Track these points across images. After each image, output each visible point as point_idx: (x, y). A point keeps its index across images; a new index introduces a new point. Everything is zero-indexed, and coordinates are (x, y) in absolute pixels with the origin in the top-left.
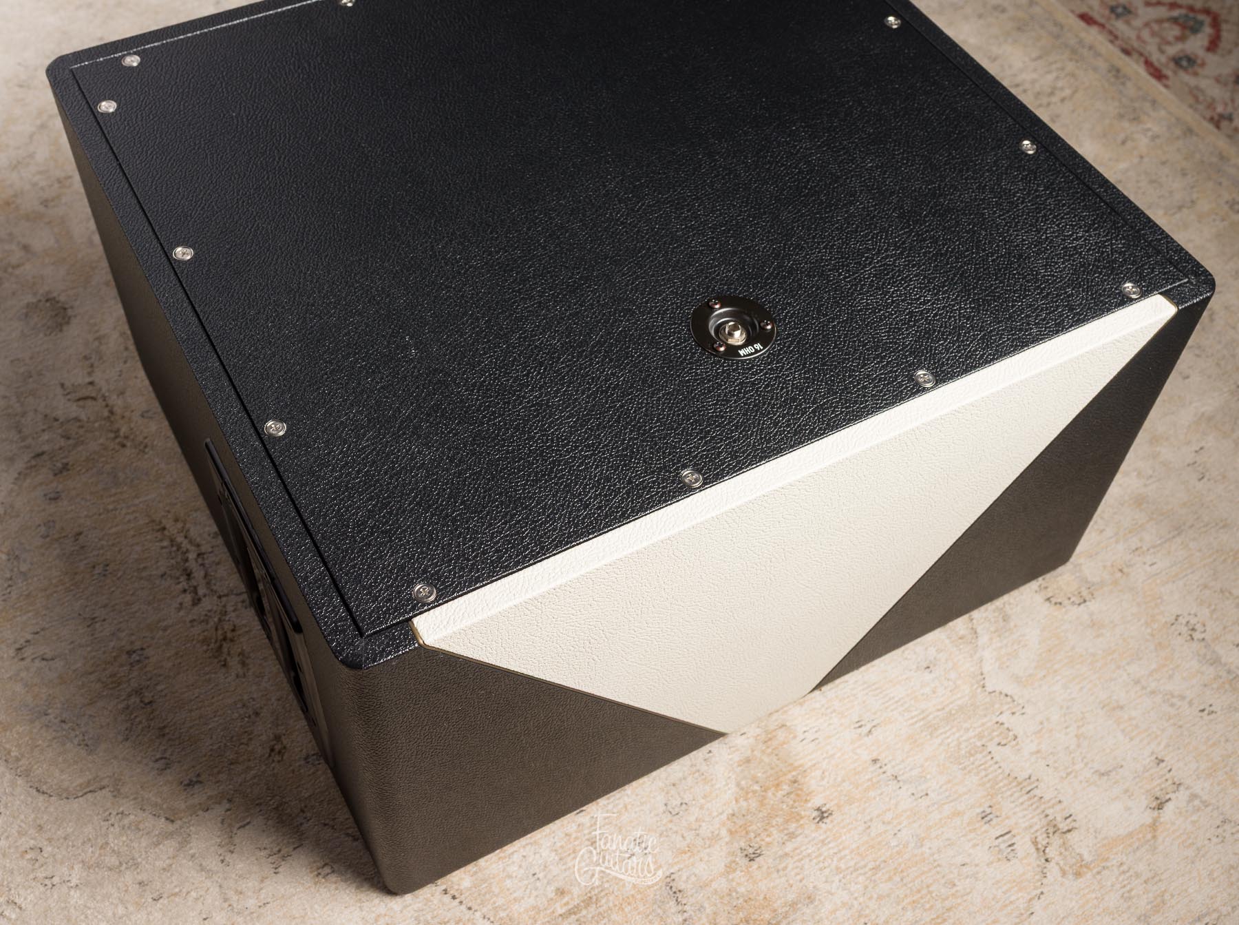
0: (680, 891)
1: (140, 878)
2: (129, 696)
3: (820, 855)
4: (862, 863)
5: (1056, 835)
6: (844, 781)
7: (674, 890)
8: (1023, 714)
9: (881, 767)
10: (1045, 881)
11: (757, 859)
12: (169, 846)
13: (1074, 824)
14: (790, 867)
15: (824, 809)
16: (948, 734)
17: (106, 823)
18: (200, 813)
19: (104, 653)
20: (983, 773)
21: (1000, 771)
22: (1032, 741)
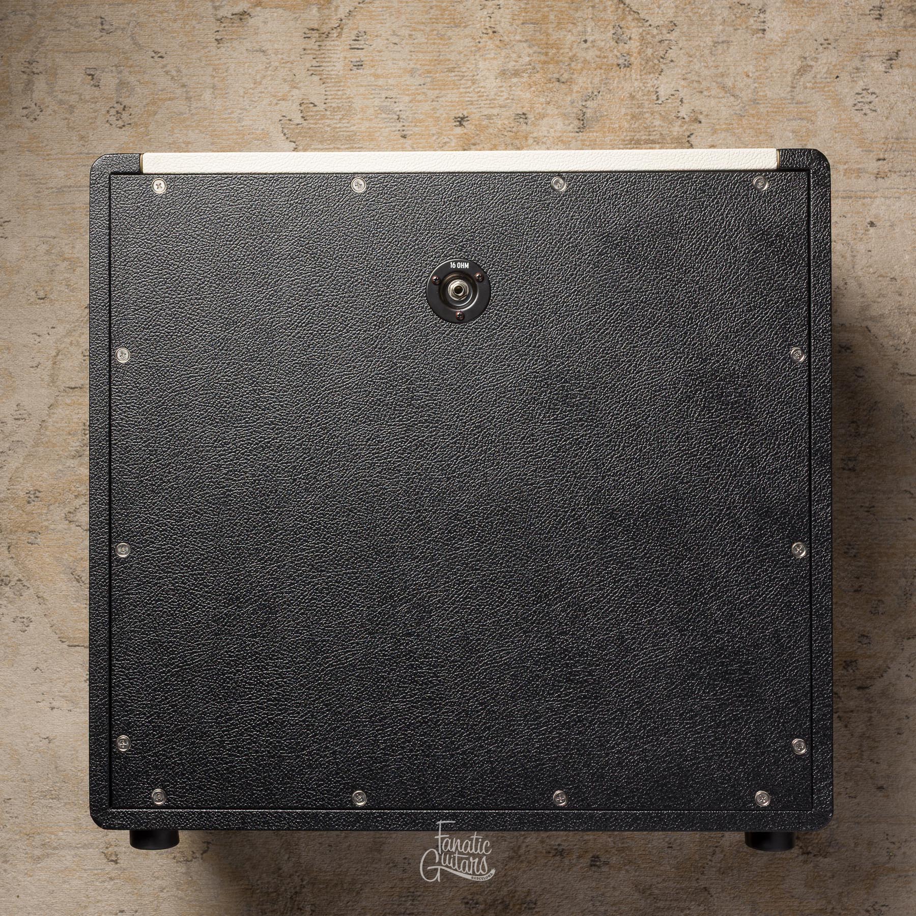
0: (579, 119)
1: (900, 299)
2: (865, 435)
3: (479, 96)
4: (456, 78)
5: (322, 32)
6: (433, 135)
7: (582, 122)
8: (283, 116)
9: (403, 131)
10: (352, 9)
11: (521, 113)
12: (875, 311)
13: (307, 32)
14: (503, 98)
15: (458, 123)
16: (344, 129)
17: (908, 347)
18: (848, 325)
19: (870, 479)
20: (340, 93)
21: (328, 89)
22: (293, 96)
